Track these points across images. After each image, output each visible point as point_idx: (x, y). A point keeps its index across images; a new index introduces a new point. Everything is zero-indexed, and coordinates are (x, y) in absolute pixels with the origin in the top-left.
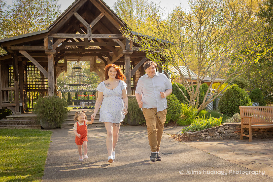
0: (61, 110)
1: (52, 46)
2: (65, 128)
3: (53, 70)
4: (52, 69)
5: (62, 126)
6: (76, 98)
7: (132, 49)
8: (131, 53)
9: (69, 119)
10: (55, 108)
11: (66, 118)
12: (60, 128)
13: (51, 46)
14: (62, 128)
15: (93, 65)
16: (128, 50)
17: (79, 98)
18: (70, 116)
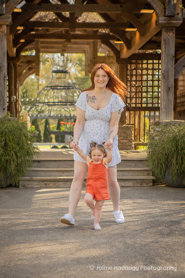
0: (18, 148)
1: (4, 6)
2: (27, 188)
3: (4, 61)
4: (4, 57)
5: (21, 183)
6: (57, 129)
7: (180, 15)
8: (177, 24)
9: (37, 167)
10: (5, 143)
11: (30, 166)
12: (17, 186)
13: (2, 6)
14: (20, 186)
15: (91, 60)
16: (171, 17)
17: (63, 128)
18: (39, 161)
